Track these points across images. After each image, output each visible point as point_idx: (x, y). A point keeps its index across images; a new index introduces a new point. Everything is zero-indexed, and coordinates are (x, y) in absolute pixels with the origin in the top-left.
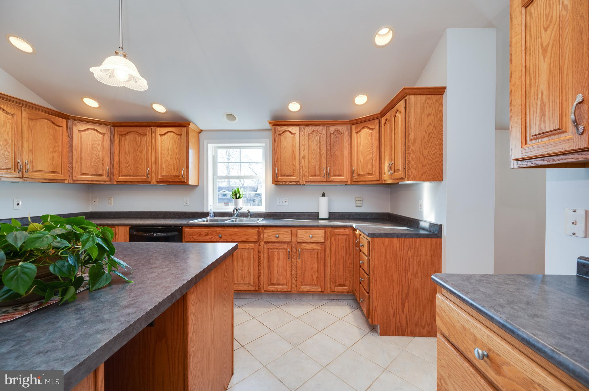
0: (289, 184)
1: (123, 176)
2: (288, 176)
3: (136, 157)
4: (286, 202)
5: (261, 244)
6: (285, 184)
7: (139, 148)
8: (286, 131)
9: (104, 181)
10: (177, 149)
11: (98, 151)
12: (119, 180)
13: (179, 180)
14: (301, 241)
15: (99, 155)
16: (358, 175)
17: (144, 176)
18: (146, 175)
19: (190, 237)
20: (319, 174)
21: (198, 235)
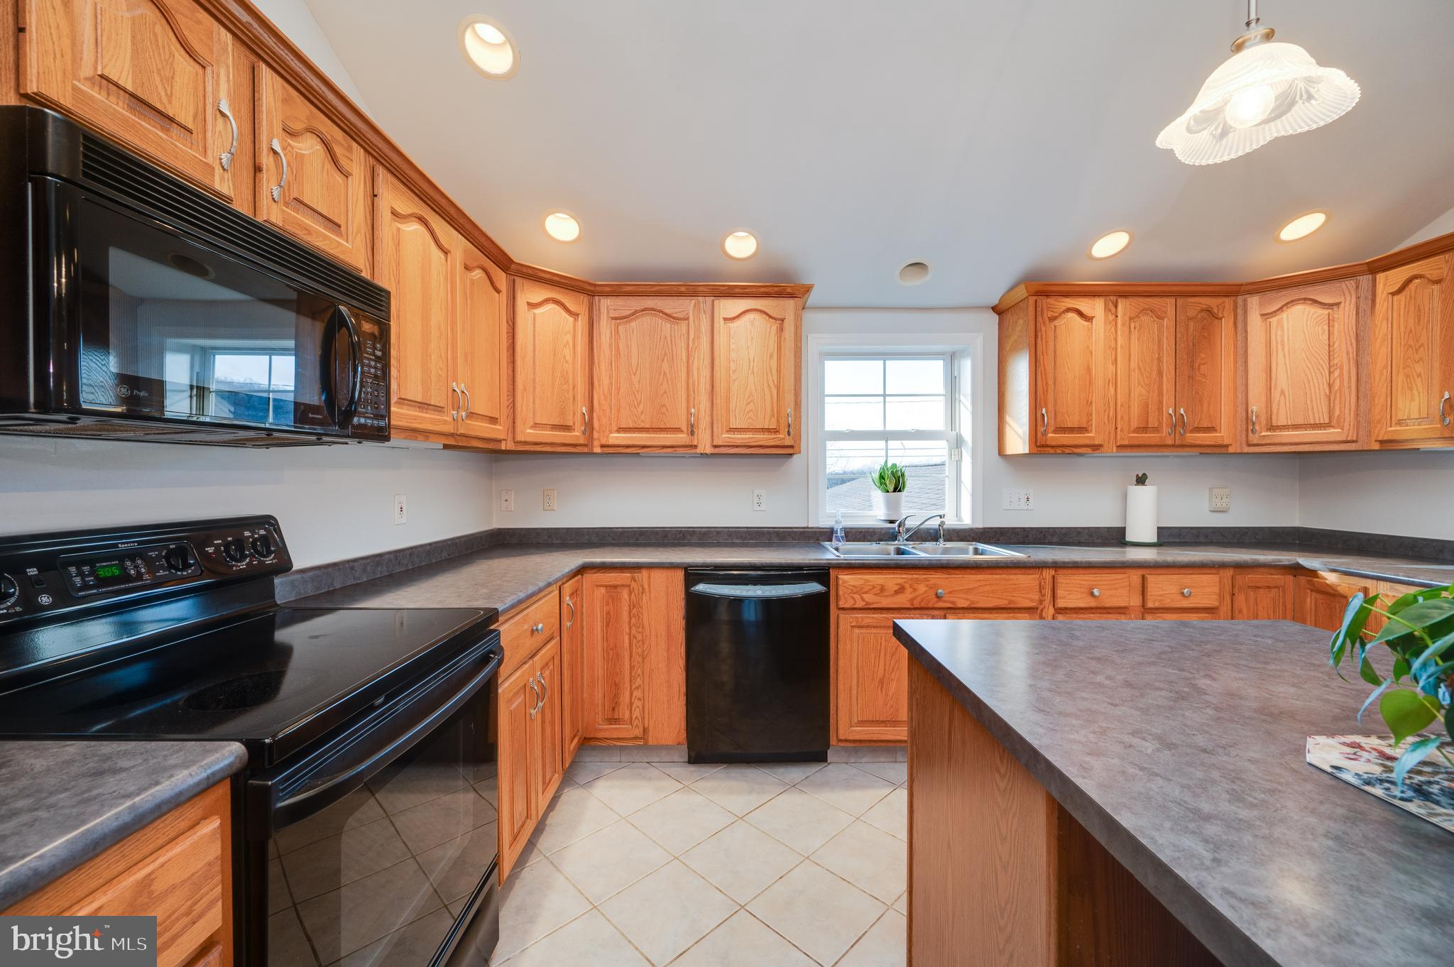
0: (1074, 454)
1: (620, 430)
2: (1072, 430)
3: (658, 379)
4: (1028, 499)
5: (1044, 615)
6: (1063, 453)
7: (666, 354)
8: (1069, 310)
9: (575, 446)
10: (771, 356)
11: (567, 362)
12: (611, 442)
13: (778, 443)
14: (1157, 605)
15: (567, 373)
16: (1272, 428)
17: (678, 430)
18: (684, 428)
19: (853, 598)
20: (1156, 426)
21: (877, 590)
